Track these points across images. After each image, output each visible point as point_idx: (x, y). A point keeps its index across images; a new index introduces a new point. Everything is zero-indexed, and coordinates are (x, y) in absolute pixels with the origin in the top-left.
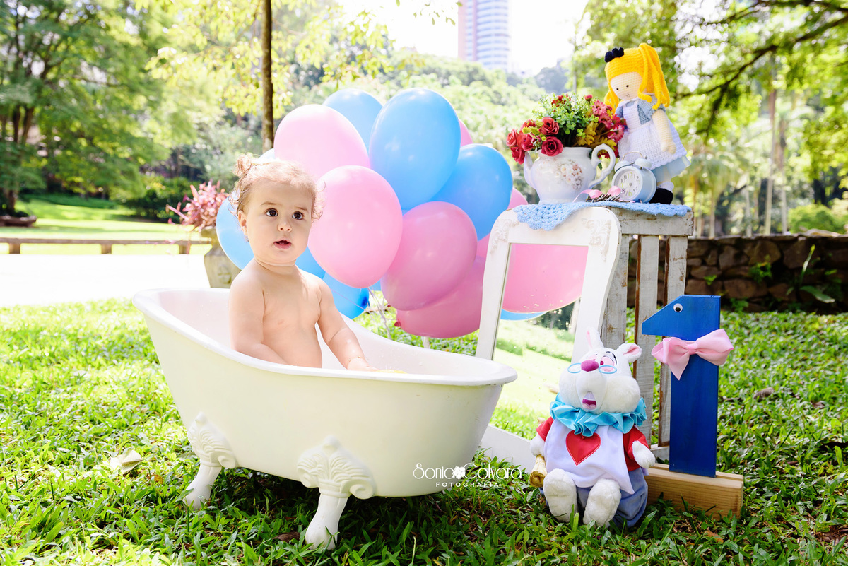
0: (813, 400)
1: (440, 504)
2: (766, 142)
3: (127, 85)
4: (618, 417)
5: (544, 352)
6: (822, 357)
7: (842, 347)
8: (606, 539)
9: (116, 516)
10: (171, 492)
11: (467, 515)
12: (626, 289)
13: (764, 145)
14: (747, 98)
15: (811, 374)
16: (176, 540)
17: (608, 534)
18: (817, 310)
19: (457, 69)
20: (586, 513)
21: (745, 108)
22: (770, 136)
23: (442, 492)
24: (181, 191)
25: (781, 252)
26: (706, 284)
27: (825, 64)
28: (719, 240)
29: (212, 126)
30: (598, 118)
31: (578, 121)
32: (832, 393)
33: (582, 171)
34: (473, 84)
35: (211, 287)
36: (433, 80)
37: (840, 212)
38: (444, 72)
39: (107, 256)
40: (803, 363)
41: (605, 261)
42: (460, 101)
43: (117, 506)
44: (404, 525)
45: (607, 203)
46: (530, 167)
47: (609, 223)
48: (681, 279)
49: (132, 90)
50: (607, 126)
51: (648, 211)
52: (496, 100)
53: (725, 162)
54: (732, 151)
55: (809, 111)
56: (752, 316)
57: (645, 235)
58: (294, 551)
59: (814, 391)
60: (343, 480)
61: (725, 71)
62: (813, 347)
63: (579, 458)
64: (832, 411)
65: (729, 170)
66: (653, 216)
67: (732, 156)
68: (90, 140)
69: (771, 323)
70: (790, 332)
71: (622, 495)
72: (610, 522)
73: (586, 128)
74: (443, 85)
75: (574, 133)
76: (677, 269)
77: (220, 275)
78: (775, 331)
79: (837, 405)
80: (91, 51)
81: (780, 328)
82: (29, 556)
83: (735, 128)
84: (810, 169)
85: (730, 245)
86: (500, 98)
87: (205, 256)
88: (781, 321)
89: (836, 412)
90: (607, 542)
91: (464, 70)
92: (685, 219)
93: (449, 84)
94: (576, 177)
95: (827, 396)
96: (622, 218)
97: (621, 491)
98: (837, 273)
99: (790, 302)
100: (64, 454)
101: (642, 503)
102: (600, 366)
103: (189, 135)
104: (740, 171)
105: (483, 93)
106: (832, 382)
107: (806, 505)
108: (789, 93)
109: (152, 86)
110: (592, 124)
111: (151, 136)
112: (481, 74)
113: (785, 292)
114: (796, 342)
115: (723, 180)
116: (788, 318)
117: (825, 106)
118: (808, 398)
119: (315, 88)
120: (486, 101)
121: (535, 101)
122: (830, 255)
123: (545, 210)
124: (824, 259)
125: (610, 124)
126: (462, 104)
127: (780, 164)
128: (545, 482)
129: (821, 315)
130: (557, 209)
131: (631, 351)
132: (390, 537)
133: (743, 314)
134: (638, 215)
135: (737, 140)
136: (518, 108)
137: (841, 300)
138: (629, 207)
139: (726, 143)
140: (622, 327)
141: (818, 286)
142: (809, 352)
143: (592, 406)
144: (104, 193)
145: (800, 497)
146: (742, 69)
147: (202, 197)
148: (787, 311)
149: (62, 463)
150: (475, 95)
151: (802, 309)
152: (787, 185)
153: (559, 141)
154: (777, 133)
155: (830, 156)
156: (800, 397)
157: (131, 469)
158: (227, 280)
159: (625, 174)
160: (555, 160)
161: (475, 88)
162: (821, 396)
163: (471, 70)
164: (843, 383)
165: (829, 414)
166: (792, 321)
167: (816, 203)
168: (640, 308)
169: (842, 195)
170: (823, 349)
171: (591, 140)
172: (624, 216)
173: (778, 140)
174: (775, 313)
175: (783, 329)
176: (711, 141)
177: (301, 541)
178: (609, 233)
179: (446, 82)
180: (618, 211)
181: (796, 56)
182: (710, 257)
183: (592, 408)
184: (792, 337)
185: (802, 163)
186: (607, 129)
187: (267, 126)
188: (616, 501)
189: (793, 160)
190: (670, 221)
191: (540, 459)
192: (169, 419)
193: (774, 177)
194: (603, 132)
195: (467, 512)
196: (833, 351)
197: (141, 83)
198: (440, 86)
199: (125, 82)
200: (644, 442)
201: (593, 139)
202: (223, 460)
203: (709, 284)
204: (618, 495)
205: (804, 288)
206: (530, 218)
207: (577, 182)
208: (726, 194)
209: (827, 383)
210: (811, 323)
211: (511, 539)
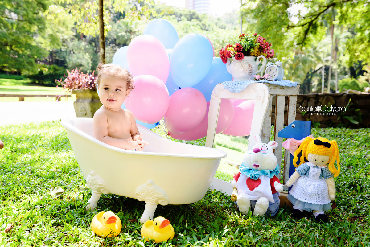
0: (348, 165)
1: (194, 208)
2: (329, 48)
3: (28, 21)
4: (268, 172)
5: (225, 146)
6: (352, 147)
7: (361, 143)
8: (263, 221)
9: (59, 214)
10: (80, 204)
11: (205, 212)
12: (271, 118)
13: (328, 50)
14: (321, 28)
15: (347, 155)
16: (86, 223)
17: (264, 219)
18: (350, 127)
19: (185, 13)
20: (255, 211)
21: (320, 33)
22: (330, 46)
23: (193, 203)
24: (55, 71)
25: (335, 101)
26: (302, 115)
27: (357, 13)
28: (308, 95)
29: (69, 40)
30: (259, 44)
31: (251, 45)
32: (356, 163)
33: (252, 67)
34: (193, 20)
35: (77, 117)
36: (173, 18)
37: (362, 81)
38: (179, 15)
39: (22, 102)
40: (344, 150)
41: (263, 106)
42: (187, 28)
43: (58, 210)
44: (180, 216)
45: (263, 81)
46: (229, 65)
47: (265, 90)
48: (294, 114)
49: (31, 23)
50: (263, 47)
51: (281, 85)
52: (203, 28)
53: (310, 58)
54: (313, 53)
55: (349, 34)
56: (322, 130)
57: (279, 95)
58: (136, 226)
59: (349, 162)
60: (155, 198)
61: (311, 15)
62: (348, 143)
63: (251, 188)
64: (356, 170)
65: (311, 62)
66: (283, 87)
67: (313, 55)
68: (11, 46)
69: (330, 133)
70: (339, 136)
71: (270, 203)
72: (264, 214)
73: (254, 48)
74: (178, 21)
75: (249, 50)
76: (292, 109)
77: (81, 111)
78: (332, 136)
79: (358, 167)
80: (11, 4)
81: (334, 135)
82: (26, 229)
83: (315, 42)
84: (349, 61)
85: (313, 98)
86: (206, 27)
87: (74, 103)
88: (335, 132)
89: (358, 170)
90: (263, 222)
91: (188, 13)
92: (296, 88)
93: (181, 20)
94: (250, 69)
95: (354, 164)
96: (270, 88)
97: (269, 202)
98: (360, 110)
99: (339, 123)
100: (29, 190)
101: (277, 207)
102: (261, 150)
103: (58, 45)
104: (317, 62)
105: (197, 24)
106: (356, 158)
107: (344, 208)
108: (340, 26)
109: (40, 21)
110: (257, 46)
111: (40, 45)
112: (196, 15)
113: (337, 119)
114: (341, 141)
115: (309, 66)
116: (338, 130)
117: (357, 32)
118: (346, 165)
119: (118, 22)
120: (199, 28)
121: (222, 29)
122: (357, 102)
123: (236, 84)
124: (354, 104)
125: (264, 46)
126: (187, 30)
127: (335, 59)
128: (238, 199)
129: (352, 129)
130: (242, 83)
131: (273, 144)
132: (175, 221)
133: (318, 128)
134: (276, 86)
135: (316, 48)
136: (214, 32)
137: (361, 122)
138: (273, 83)
139: (310, 49)
140: (269, 134)
141: (351, 116)
142: (347, 145)
143: (258, 167)
144: (18, 72)
145: (342, 204)
146: (319, 15)
147: (72, 76)
148: (337, 127)
149: (29, 193)
150: (193, 25)
151: (344, 126)
152: (338, 69)
153: (242, 54)
154: (334, 44)
155: (358, 56)
156: (342, 164)
157: (60, 195)
158: (85, 114)
159: (271, 68)
160: (241, 62)
161: (193, 22)
162: (351, 164)
163: (191, 13)
164: (361, 159)
165: (354, 171)
166: (340, 132)
167: (351, 77)
168: (277, 126)
169: (363, 73)
170: (353, 144)
171: (256, 53)
172: (271, 87)
173: (334, 48)
174: (332, 128)
175: (336, 135)
176: (304, 48)
177: (138, 223)
178: (264, 94)
179: (180, 19)
180: (268, 85)
181: (344, 9)
182: (304, 103)
183: (258, 168)
184: (339, 139)
185: (345, 59)
186: (263, 49)
187: (102, 42)
188: (267, 206)
189: (341, 57)
190: (290, 89)
191: (235, 189)
192: (71, 175)
193: (332, 65)
194: (261, 50)
195: (205, 211)
196: (357, 145)
197: (35, 20)
198: (177, 21)
199: (27, 19)
200: (279, 182)
201: (257, 53)
202: (103, 191)
203: (303, 115)
204: (268, 204)
205: (345, 117)
206: (229, 87)
207: (250, 72)
208: (310, 73)
209: (354, 158)
210: (348, 132)
211: (224, 221)
